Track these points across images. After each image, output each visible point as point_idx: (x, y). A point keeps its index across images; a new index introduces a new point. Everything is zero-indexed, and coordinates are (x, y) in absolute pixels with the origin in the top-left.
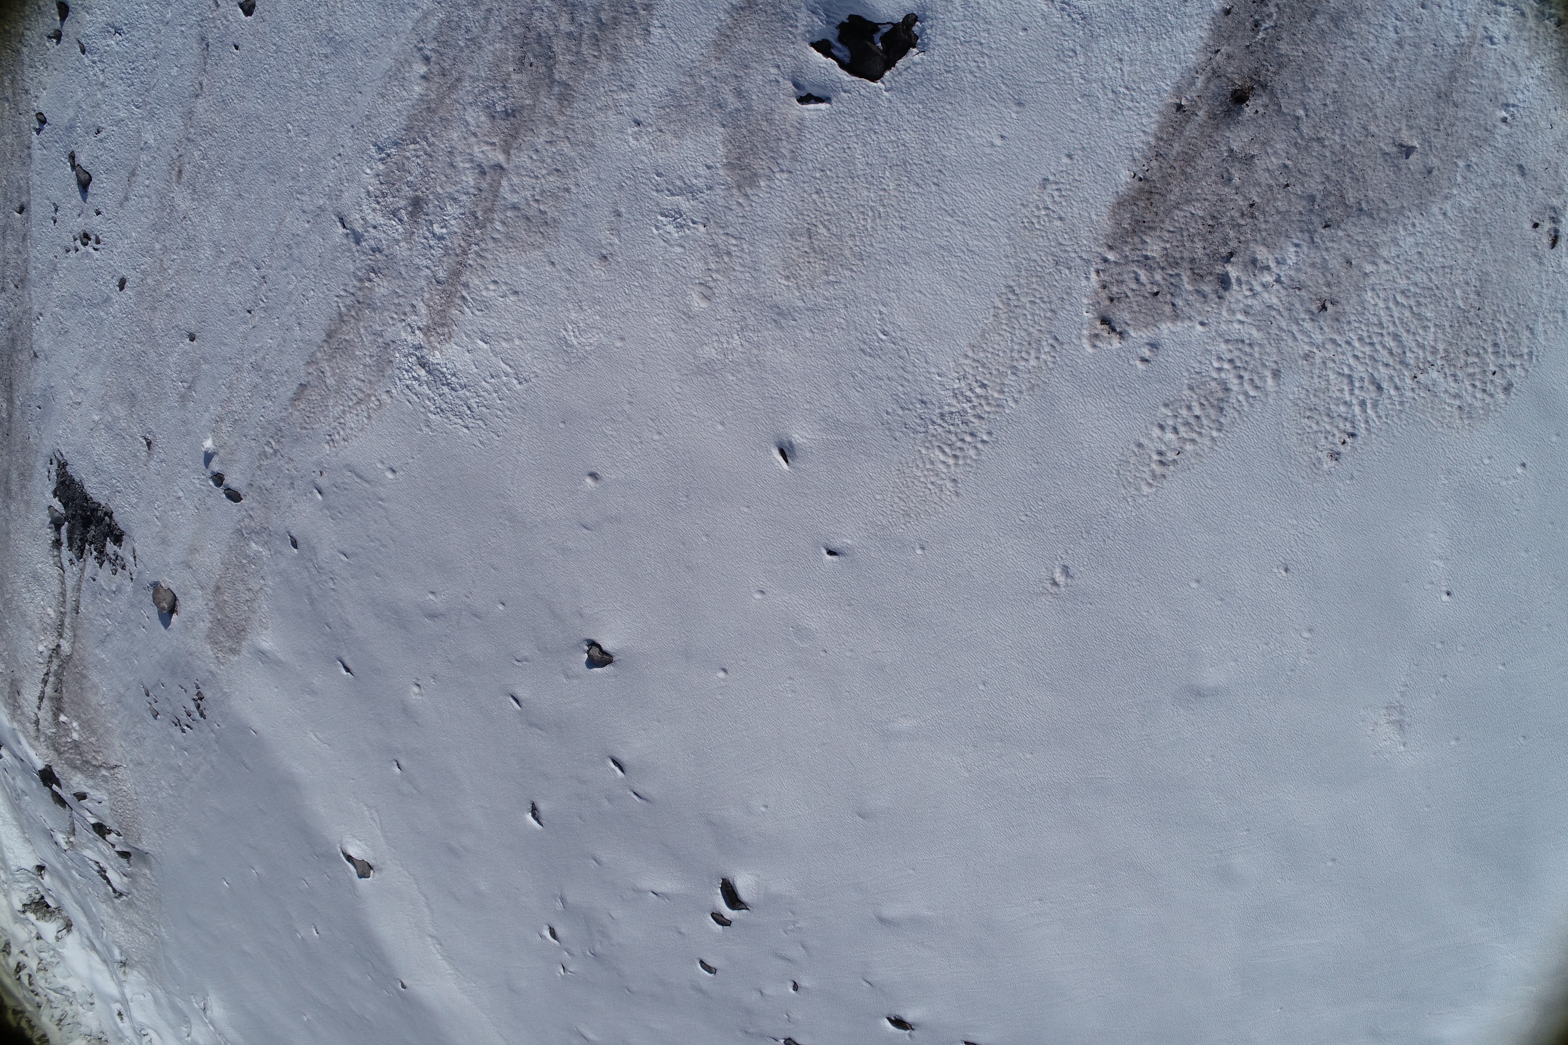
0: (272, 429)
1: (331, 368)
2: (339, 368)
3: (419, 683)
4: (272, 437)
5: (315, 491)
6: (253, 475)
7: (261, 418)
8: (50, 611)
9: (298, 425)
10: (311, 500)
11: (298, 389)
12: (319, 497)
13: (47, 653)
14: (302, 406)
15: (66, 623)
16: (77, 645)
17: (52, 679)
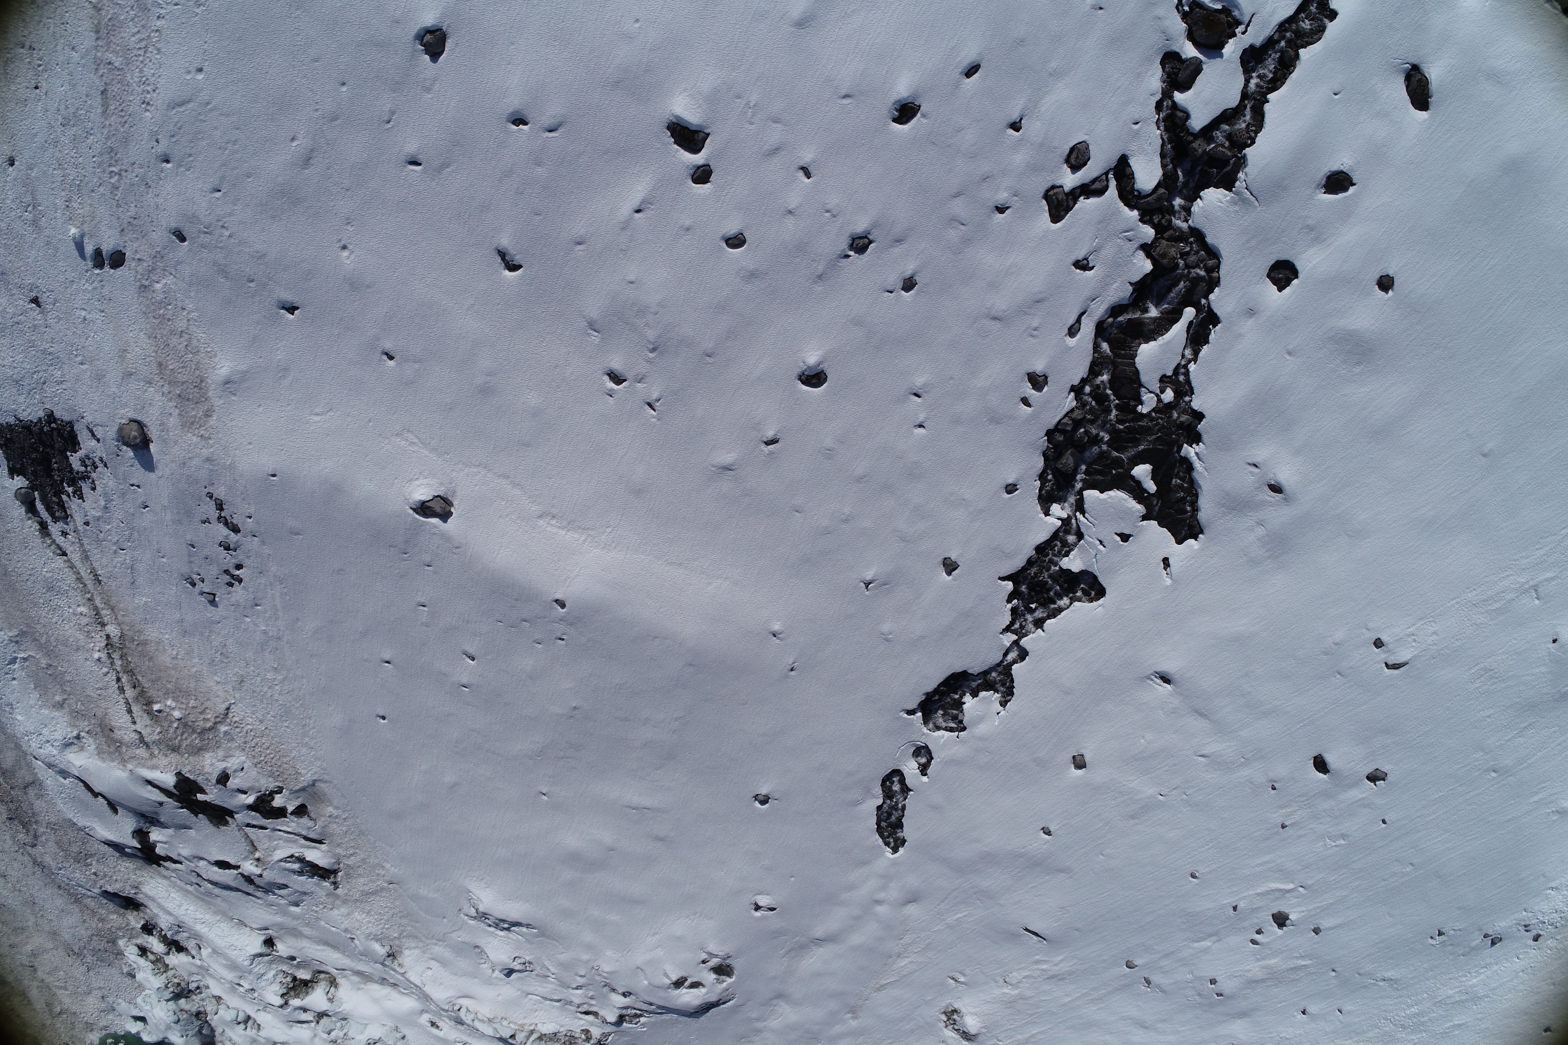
0: (106, 157)
1: (113, 51)
2: (118, 46)
3: (343, 243)
4: (110, 165)
5: (164, 164)
6: (118, 218)
7: (94, 160)
8: (82, 609)
9: (119, 126)
10: (166, 177)
11: (102, 99)
12: (169, 166)
13: (103, 656)
14: (112, 108)
15: (99, 605)
16: (119, 617)
17: (124, 679)
